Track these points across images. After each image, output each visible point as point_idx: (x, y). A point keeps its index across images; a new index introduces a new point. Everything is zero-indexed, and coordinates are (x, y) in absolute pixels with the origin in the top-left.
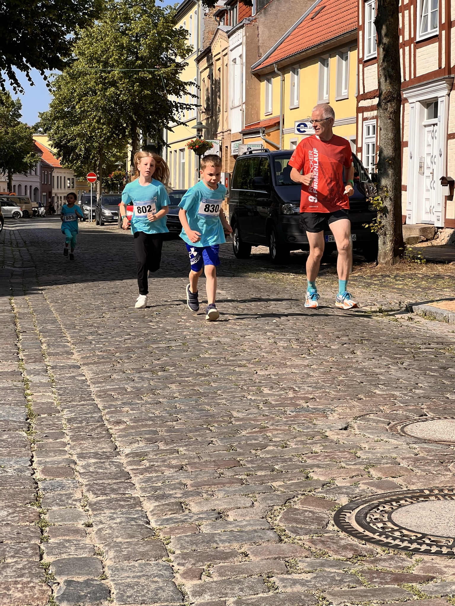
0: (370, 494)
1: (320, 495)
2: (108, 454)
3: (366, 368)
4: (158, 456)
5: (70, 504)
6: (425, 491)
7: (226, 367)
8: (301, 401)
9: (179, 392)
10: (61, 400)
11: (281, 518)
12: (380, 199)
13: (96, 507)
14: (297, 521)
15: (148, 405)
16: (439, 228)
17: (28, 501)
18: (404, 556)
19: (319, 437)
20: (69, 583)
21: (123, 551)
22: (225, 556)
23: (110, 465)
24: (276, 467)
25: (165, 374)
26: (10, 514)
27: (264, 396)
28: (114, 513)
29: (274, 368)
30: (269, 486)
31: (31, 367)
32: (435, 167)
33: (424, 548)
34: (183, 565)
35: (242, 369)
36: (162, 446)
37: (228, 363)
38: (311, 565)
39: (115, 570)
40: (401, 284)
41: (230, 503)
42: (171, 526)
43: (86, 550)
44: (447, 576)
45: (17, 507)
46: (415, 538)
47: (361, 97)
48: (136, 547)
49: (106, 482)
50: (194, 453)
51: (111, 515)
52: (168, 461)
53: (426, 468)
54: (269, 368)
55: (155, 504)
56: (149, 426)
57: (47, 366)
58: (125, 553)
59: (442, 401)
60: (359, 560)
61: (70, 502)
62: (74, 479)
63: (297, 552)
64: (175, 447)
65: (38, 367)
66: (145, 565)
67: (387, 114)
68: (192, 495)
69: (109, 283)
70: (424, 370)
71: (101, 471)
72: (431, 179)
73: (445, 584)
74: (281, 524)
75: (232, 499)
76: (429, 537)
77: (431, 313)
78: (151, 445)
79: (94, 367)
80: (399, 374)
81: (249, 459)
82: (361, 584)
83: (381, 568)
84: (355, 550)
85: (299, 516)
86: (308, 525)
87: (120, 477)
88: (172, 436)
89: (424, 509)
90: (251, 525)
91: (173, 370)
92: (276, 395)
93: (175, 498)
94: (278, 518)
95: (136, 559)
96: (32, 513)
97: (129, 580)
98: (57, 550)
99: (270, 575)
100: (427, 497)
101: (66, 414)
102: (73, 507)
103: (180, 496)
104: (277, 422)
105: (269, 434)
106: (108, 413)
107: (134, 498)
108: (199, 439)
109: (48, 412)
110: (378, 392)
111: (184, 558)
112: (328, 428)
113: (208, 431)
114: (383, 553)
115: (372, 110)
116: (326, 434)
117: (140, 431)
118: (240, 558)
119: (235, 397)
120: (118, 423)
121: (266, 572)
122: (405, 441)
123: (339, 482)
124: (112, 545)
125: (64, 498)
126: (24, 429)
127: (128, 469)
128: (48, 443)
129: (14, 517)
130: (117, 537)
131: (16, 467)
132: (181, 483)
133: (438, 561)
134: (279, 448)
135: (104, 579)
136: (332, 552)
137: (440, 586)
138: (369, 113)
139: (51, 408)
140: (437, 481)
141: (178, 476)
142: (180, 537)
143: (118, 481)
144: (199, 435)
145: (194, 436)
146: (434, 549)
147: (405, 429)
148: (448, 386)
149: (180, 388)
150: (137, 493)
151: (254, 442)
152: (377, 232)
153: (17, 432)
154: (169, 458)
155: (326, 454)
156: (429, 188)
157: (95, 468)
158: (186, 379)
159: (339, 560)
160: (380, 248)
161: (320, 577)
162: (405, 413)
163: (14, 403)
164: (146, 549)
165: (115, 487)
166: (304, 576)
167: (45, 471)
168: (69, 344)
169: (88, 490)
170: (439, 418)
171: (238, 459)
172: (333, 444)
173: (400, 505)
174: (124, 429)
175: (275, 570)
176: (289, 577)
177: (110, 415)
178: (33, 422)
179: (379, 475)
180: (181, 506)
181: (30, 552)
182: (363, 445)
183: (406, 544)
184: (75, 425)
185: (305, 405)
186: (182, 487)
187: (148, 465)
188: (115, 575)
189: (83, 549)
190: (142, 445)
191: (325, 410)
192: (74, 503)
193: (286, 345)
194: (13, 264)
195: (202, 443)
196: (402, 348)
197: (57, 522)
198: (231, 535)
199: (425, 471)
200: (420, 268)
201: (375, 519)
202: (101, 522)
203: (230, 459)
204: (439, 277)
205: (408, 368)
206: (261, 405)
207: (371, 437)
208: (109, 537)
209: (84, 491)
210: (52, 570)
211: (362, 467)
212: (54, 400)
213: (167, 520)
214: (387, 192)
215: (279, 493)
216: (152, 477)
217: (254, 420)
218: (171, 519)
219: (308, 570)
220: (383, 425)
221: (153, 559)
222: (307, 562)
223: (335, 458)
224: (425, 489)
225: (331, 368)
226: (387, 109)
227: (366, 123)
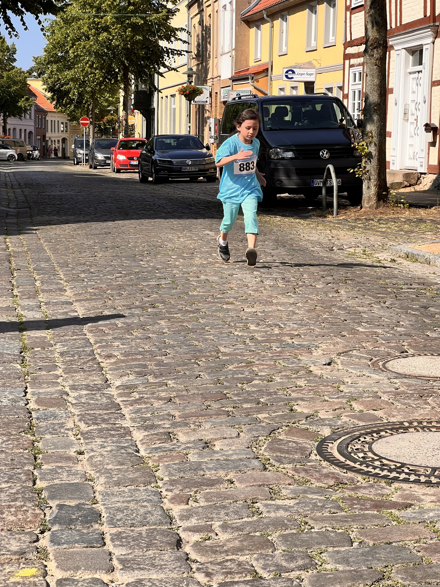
0: (352, 426)
1: (304, 427)
2: (99, 386)
3: (350, 307)
4: (148, 388)
5: (63, 433)
6: (404, 423)
7: (214, 304)
8: (287, 338)
9: (168, 328)
10: (54, 334)
11: (266, 448)
12: (365, 144)
13: (87, 436)
14: (281, 451)
15: (138, 340)
16: (421, 174)
17: (22, 430)
18: (384, 484)
19: (304, 372)
20: (61, 507)
21: (113, 477)
22: (212, 483)
23: (101, 396)
24: (262, 400)
25: (155, 310)
26: (4, 441)
27: (250, 333)
28: (105, 442)
29: (261, 305)
30: (254, 418)
31: (25, 302)
32: (419, 113)
33: (403, 476)
34: (171, 491)
35: (230, 307)
36: (151, 379)
37: (216, 300)
38: (294, 491)
39: (105, 495)
40: (384, 228)
41: (216, 433)
42: (160, 454)
43: (78, 476)
44: (425, 503)
45: (12, 435)
46: (394, 467)
47: (348, 44)
48: (126, 474)
49: (97, 413)
50: (183, 386)
51: (102, 443)
52: (157, 394)
53: (406, 401)
54: (255, 306)
55: (144, 434)
56: (139, 360)
57: (41, 302)
58: (115, 479)
59: (422, 339)
60: (340, 488)
61: (62, 431)
62: (67, 409)
63: (281, 480)
64: (164, 380)
65: (32, 303)
66: (134, 490)
67: (373, 61)
68: (180, 426)
69: (101, 223)
70: (405, 309)
71: (92, 402)
72: (415, 126)
73: (422, 511)
74: (266, 454)
75: (218, 429)
76: (408, 466)
77: (413, 255)
78: (140, 378)
79: (86, 304)
80: (381, 313)
81: (236, 392)
82: (342, 510)
83: (361, 495)
84: (337, 478)
85: (283, 447)
86: (292, 454)
87: (111, 408)
88: (161, 370)
89: (403, 440)
90: (237, 454)
91: (163, 307)
92: (262, 331)
93: (163, 428)
94: (263, 448)
95: (126, 485)
96: (25, 441)
97: (119, 504)
98: (50, 476)
99: (254, 501)
100: (406, 429)
101: (59, 348)
102: (65, 435)
103: (168, 426)
104: (263, 358)
105: (255, 369)
106: (99, 347)
107: (124, 427)
108: (187, 373)
109: (42, 345)
110: (361, 329)
111: (172, 485)
112: (313, 363)
113: (196, 366)
114: (363, 482)
115: (359, 57)
116: (311, 369)
117: (130, 365)
118: (226, 484)
119: (222, 333)
120: (109, 356)
121: (250, 498)
122: (387, 376)
123: (322, 415)
124: (103, 471)
125: (56, 427)
126: (18, 362)
127: (118, 400)
128: (41, 375)
129: (8, 445)
130: (108, 464)
131: (11, 397)
132: (169, 415)
133: (416, 489)
134: (265, 382)
135: (95, 504)
136: (314, 480)
137: (418, 512)
138: (356, 60)
139: (45, 342)
140: (416, 414)
141: (167, 407)
142: (168, 465)
143: (109, 412)
144: (187, 369)
145: (183, 370)
146: (413, 478)
147: (387, 365)
148: (428, 324)
149: (169, 324)
150: (127, 423)
151: (240, 376)
152: (361, 177)
153: (12, 364)
154: (158, 391)
155: (310, 388)
156: (413, 135)
157: (87, 399)
158: (175, 315)
159: (321, 487)
160: (364, 192)
161: (303, 503)
162: (386, 350)
163: (8, 337)
164: (136, 475)
165: (105, 417)
166: (287, 502)
167: (38, 402)
168: (62, 282)
169: (80, 420)
170: (420, 355)
171: (225, 392)
172: (317, 379)
173: (380, 436)
174: (115, 362)
175: (259, 497)
176: (273, 502)
177: (102, 349)
178: (27, 355)
179: (361, 408)
180: (169, 436)
181: (23, 477)
182: (346, 380)
183: (385, 473)
184: (68, 359)
185: (290, 341)
186: (171, 418)
187: (137, 397)
188: (106, 499)
189: (75, 475)
190: (132, 378)
191: (309, 346)
192: (66, 432)
193: (272, 284)
194: (8, 205)
195: (190, 377)
196: (384, 288)
197: (50, 449)
198: (217, 464)
199: (405, 404)
200: (403, 212)
201: (357, 449)
202: (92, 450)
203: (217, 392)
204: (421, 221)
205: (390, 307)
206: (248, 341)
207: (354, 372)
208: (100, 464)
209: (76, 421)
210: (44, 494)
211: (344, 401)
212: (48, 334)
213: (156, 449)
214: (372, 137)
215: (264, 424)
216: (141, 408)
217: (240, 355)
218: (160, 448)
219: (291, 496)
220: (365, 361)
221: (143, 485)
222: (290, 489)
223: (318, 392)
224: (404, 422)
225: (316, 306)
226: (373, 56)
227: (352, 70)
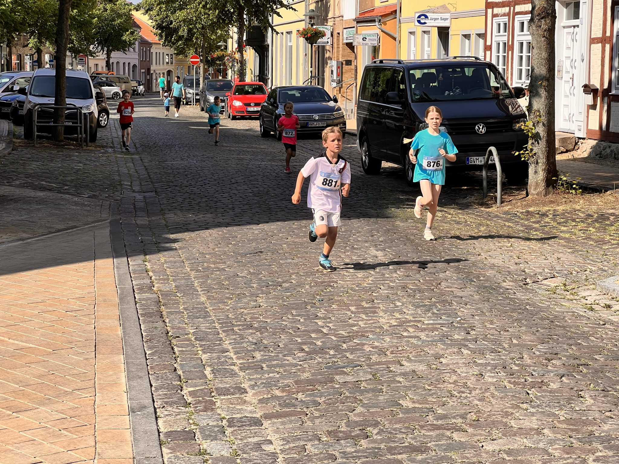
12: (532, 124)
16: (580, 138)
29: (500, 435)
31: (203, 420)
32: (575, 72)
35: (462, 438)
54: (494, 437)
57: (222, 419)
65: (211, 421)
67: (541, 32)
72: (571, 85)
79: (280, 425)
91: (379, 437)
115: (504, 6)
138: (500, 9)
152: (528, 160)
156: (568, 94)
160: (530, 177)
200: (576, 201)
214: (540, 117)
226: (540, 26)
227: (496, 20)
